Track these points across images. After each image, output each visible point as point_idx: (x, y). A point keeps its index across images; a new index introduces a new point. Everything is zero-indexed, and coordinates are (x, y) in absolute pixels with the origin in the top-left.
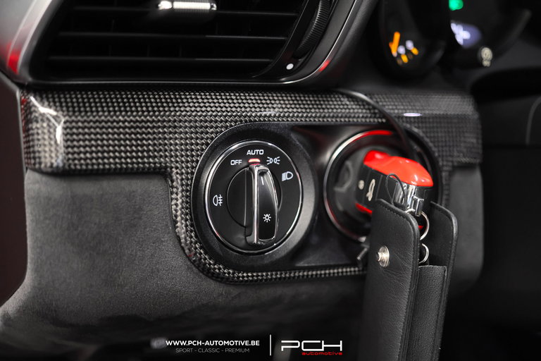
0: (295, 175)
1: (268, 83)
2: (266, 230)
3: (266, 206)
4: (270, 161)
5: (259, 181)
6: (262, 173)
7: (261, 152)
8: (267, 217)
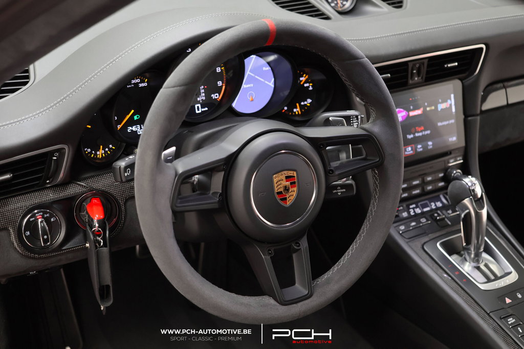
0: (56, 218)
1: (41, 187)
2: (45, 241)
3: (44, 233)
4: (46, 216)
5: (41, 225)
6: (41, 222)
7: (42, 214)
8: (45, 237)
